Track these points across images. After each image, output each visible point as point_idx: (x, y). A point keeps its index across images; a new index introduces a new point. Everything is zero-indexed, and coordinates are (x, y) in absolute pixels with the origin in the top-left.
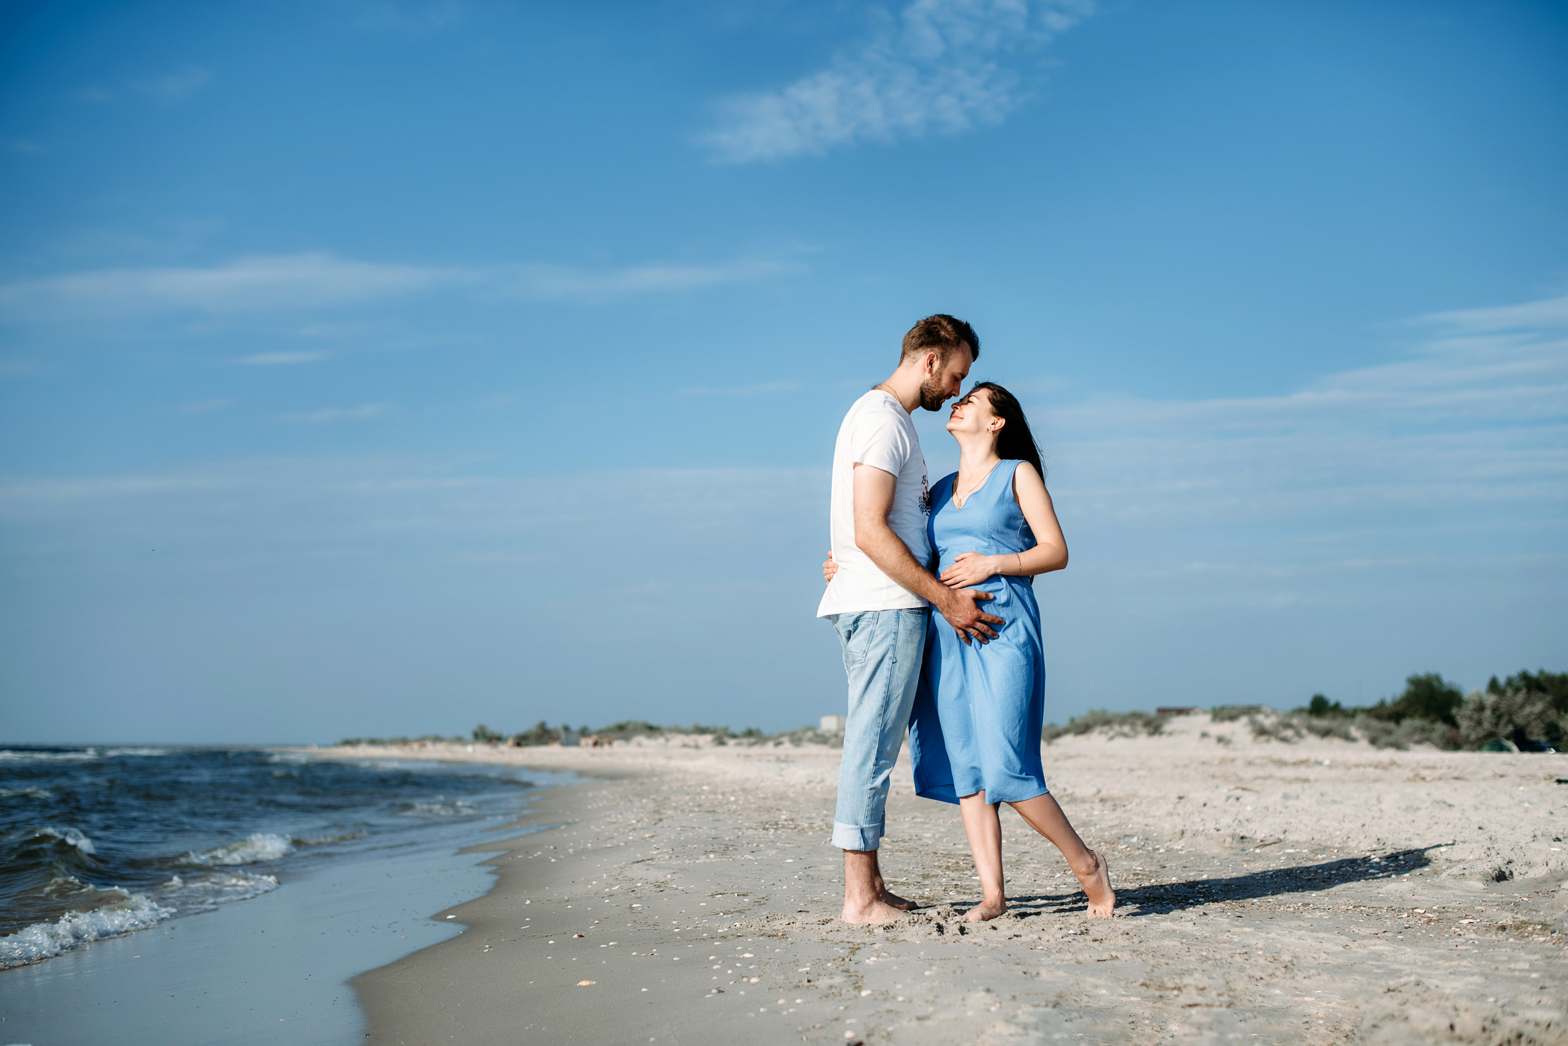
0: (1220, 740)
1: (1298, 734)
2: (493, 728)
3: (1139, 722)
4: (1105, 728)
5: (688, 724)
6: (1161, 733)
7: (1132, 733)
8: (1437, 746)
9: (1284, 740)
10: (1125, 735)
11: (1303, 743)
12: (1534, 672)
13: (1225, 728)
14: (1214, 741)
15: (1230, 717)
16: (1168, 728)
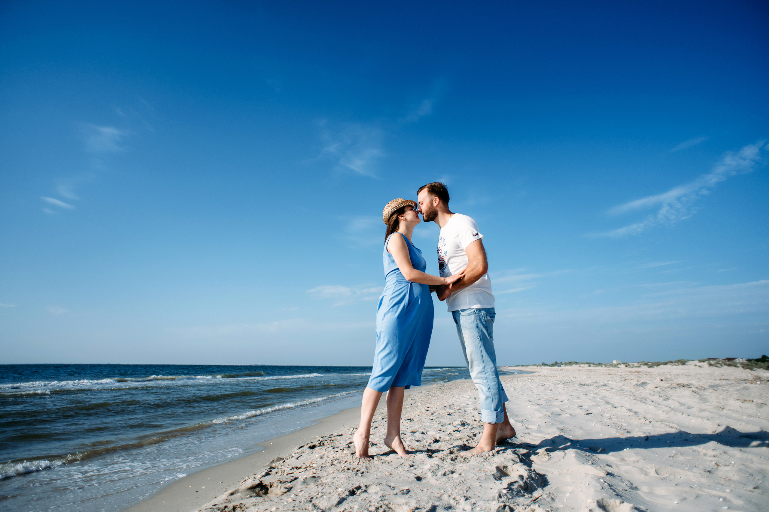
0: (699, 366)
2: (546, 363)
3: (680, 362)
4: (671, 364)
5: (585, 362)
6: (685, 365)
9: (717, 367)
10: (676, 365)
11: (723, 368)
13: (701, 364)
14: (698, 367)
15: (703, 361)
16: (687, 364)
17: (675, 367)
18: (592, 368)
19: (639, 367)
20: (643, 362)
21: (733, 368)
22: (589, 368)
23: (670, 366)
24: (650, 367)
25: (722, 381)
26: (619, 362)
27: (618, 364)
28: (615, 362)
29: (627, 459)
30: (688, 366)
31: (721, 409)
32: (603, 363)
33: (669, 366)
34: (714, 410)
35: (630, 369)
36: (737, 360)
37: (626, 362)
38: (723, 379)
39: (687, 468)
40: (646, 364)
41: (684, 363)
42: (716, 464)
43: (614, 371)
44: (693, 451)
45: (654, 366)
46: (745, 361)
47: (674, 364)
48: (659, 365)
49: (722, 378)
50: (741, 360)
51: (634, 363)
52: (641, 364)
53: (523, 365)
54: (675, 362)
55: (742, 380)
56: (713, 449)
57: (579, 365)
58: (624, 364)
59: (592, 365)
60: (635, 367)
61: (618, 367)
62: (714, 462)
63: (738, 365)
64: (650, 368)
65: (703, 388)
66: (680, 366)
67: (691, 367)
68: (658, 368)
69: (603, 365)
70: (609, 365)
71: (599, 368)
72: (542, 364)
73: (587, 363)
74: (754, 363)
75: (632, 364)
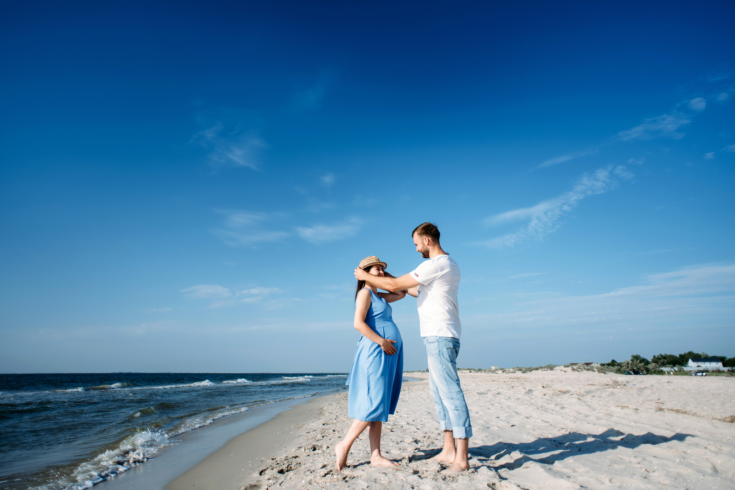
1: (582, 370)
3: (548, 368)
4: (541, 369)
6: (553, 370)
7: (547, 370)
8: (614, 372)
9: (579, 371)
10: (545, 370)
11: (583, 372)
12: (663, 354)
13: (566, 369)
14: (563, 371)
15: (568, 367)
16: (554, 369)
17: (544, 372)
18: (473, 374)
19: (514, 372)
20: (518, 368)
21: (591, 372)
22: (471, 374)
23: (541, 371)
24: (524, 372)
25: (590, 386)
26: (497, 368)
27: (496, 370)
28: (493, 368)
29: (577, 470)
30: (555, 371)
31: (610, 416)
32: (482, 369)
33: (539, 371)
34: (605, 417)
35: (507, 375)
36: (593, 364)
37: (503, 368)
38: (591, 384)
39: (629, 476)
40: (520, 370)
41: (552, 368)
42: (645, 470)
43: (496, 378)
44: (620, 459)
45: (527, 371)
46: (599, 366)
47: (544, 369)
48: (532, 370)
49: (589, 384)
50: (596, 364)
51: (509, 369)
52: (516, 370)
53: (408, 371)
54: (545, 368)
55: (605, 385)
56: (634, 457)
57: (460, 371)
58: (501, 370)
59: (472, 371)
60: (511, 372)
61: (496, 373)
62: (644, 469)
63: (595, 370)
64: (523, 374)
65: (582, 395)
66: (549, 372)
67: (558, 372)
68: (530, 373)
69: (483, 371)
70: (488, 371)
71: (479, 374)
72: (427, 370)
73: (469, 369)
74: (606, 367)
75: (508, 369)
